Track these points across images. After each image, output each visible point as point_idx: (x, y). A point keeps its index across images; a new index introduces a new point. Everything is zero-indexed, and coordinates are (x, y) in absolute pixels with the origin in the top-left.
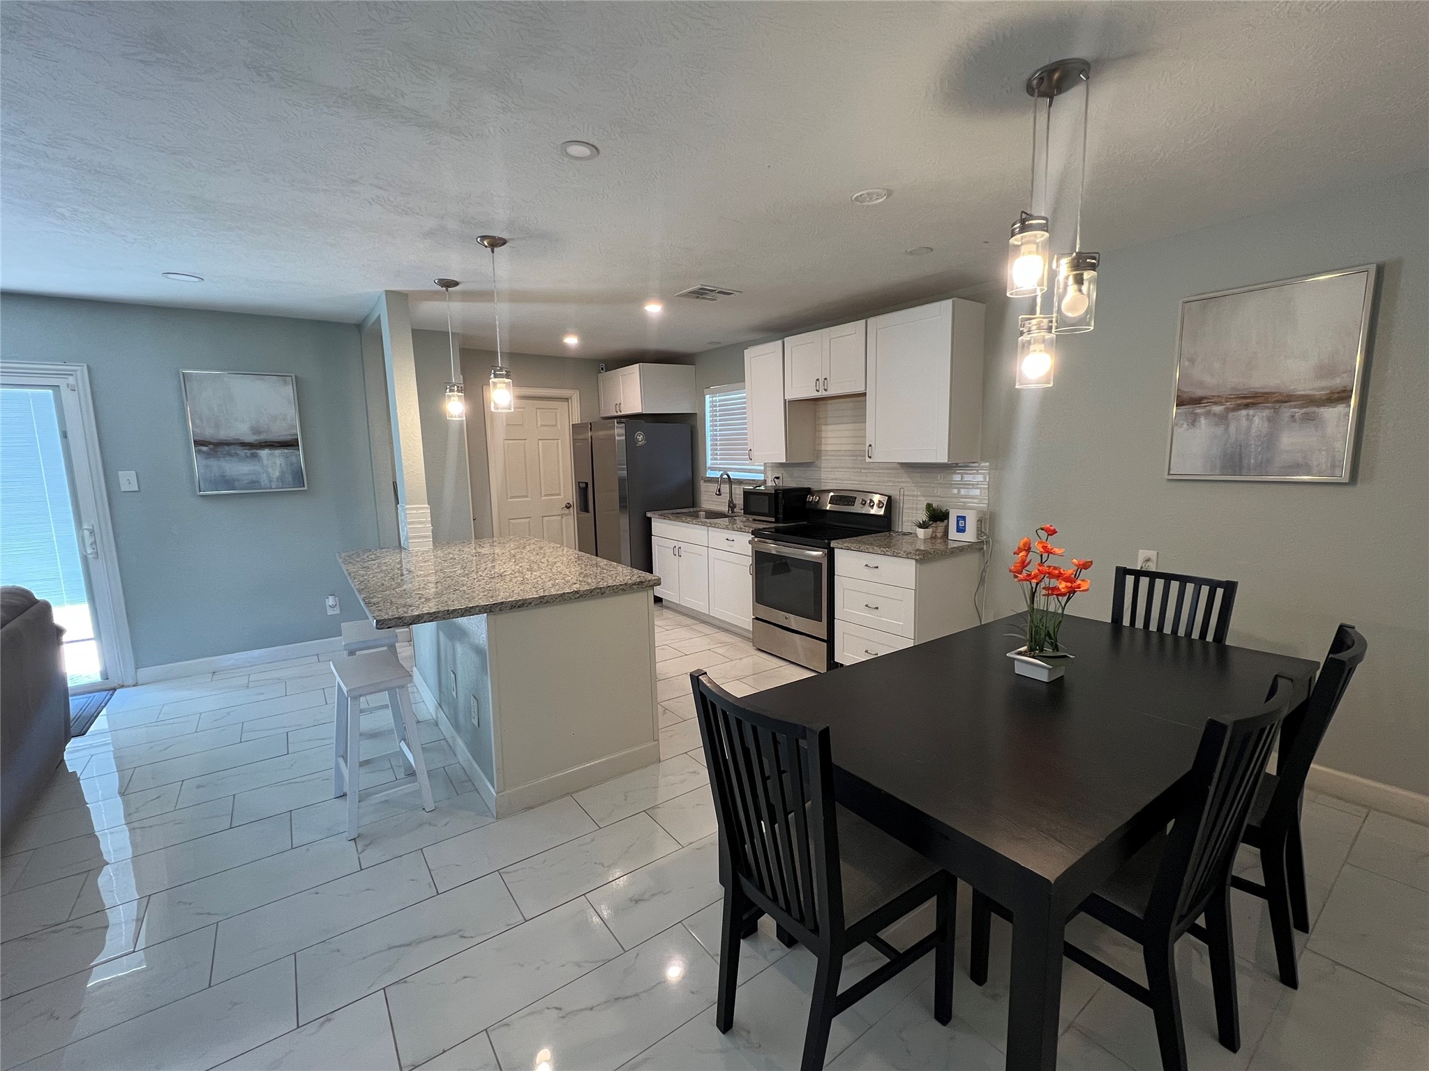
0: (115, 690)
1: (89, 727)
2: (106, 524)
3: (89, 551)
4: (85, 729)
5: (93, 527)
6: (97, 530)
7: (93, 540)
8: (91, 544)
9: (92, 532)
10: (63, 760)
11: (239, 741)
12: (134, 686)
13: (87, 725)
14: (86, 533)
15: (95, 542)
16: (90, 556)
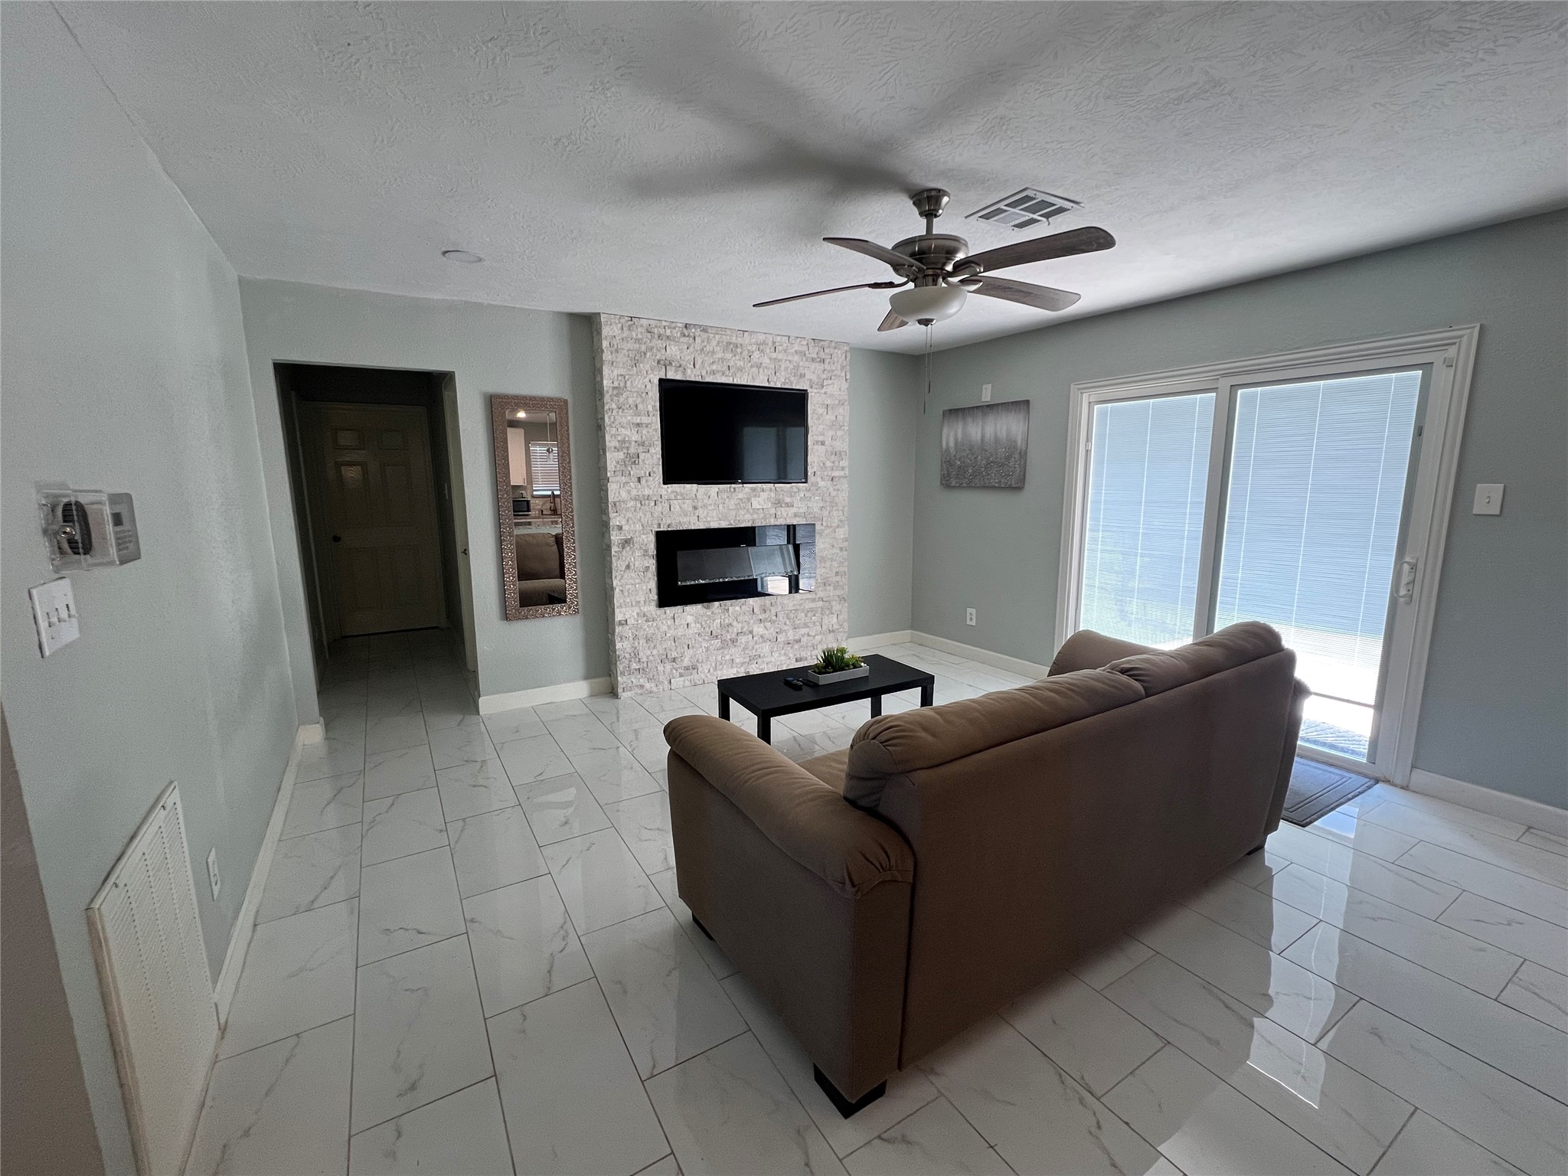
0: (1377, 781)
1: (1315, 820)
2: (1435, 565)
3: (1403, 592)
4: (1308, 820)
5: (1417, 560)
6: (1421, 566)
7: (1411, 578)
8: (1408, 584)
9: (1414, 567)
10: (1260, 847)
11: (1494, 997)
12: (1402, 788)
13: (1315, 816)
14: (1406, 567)
15: (1414, 581)
16: (1402, 600)
